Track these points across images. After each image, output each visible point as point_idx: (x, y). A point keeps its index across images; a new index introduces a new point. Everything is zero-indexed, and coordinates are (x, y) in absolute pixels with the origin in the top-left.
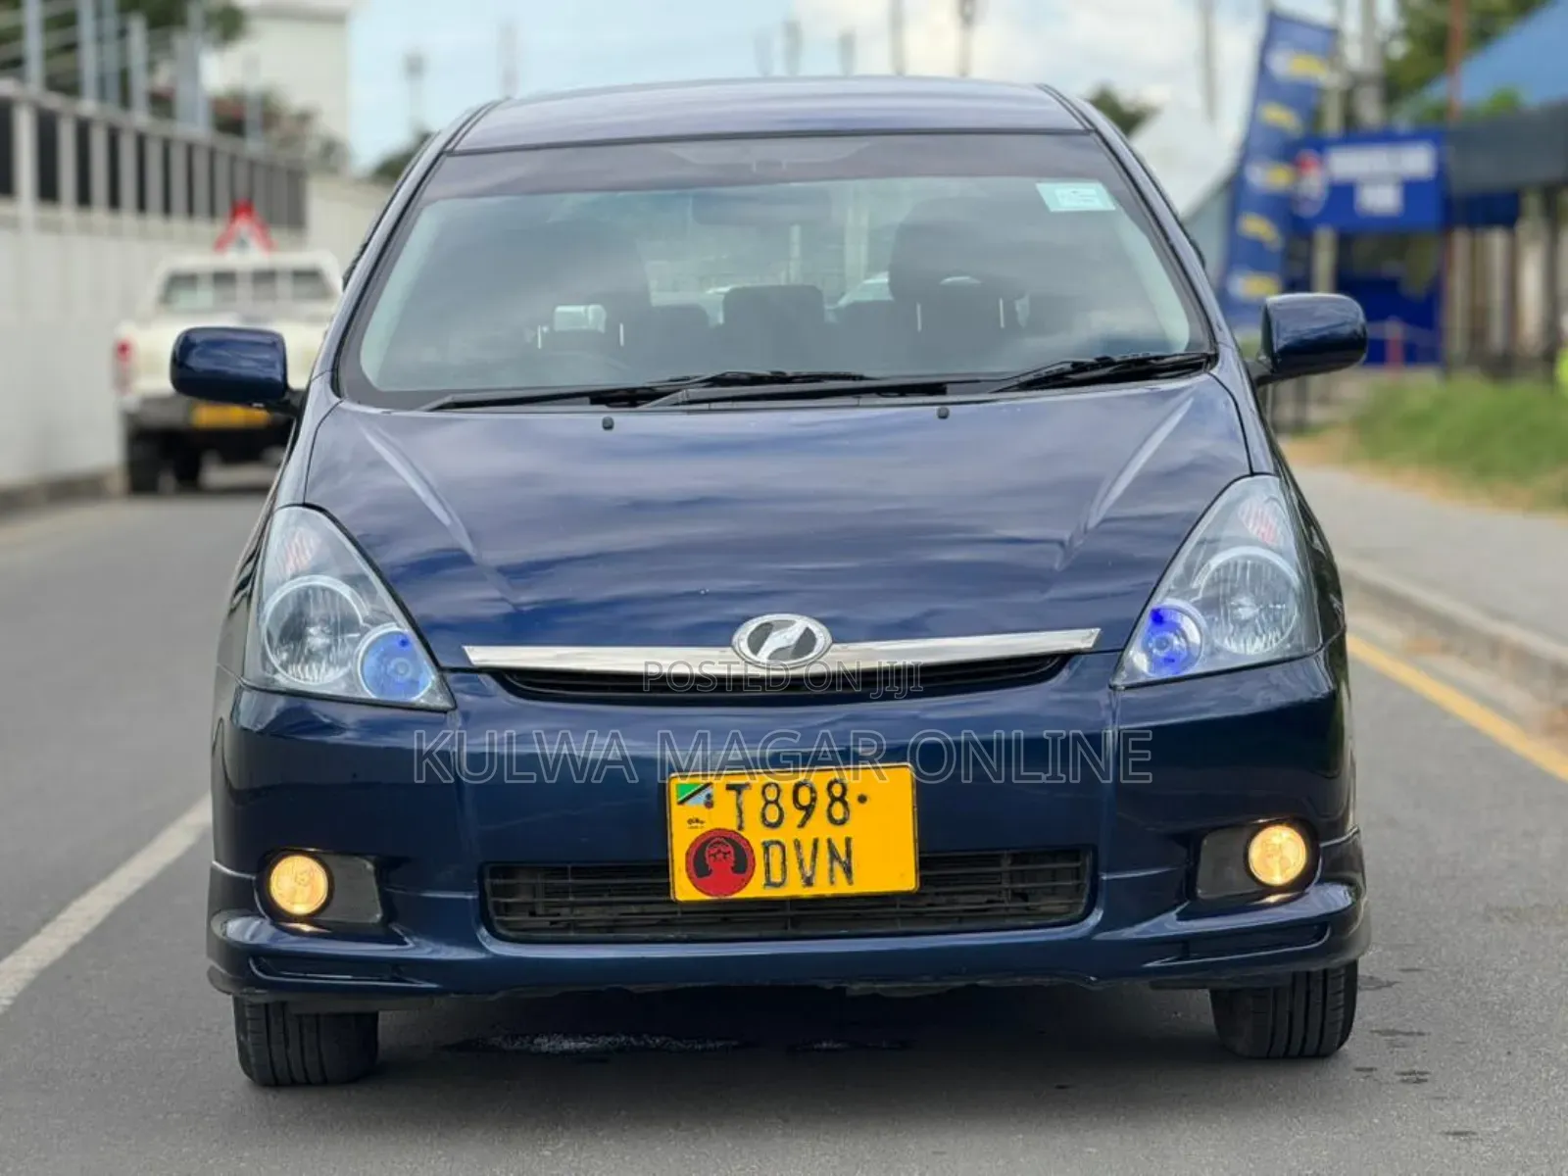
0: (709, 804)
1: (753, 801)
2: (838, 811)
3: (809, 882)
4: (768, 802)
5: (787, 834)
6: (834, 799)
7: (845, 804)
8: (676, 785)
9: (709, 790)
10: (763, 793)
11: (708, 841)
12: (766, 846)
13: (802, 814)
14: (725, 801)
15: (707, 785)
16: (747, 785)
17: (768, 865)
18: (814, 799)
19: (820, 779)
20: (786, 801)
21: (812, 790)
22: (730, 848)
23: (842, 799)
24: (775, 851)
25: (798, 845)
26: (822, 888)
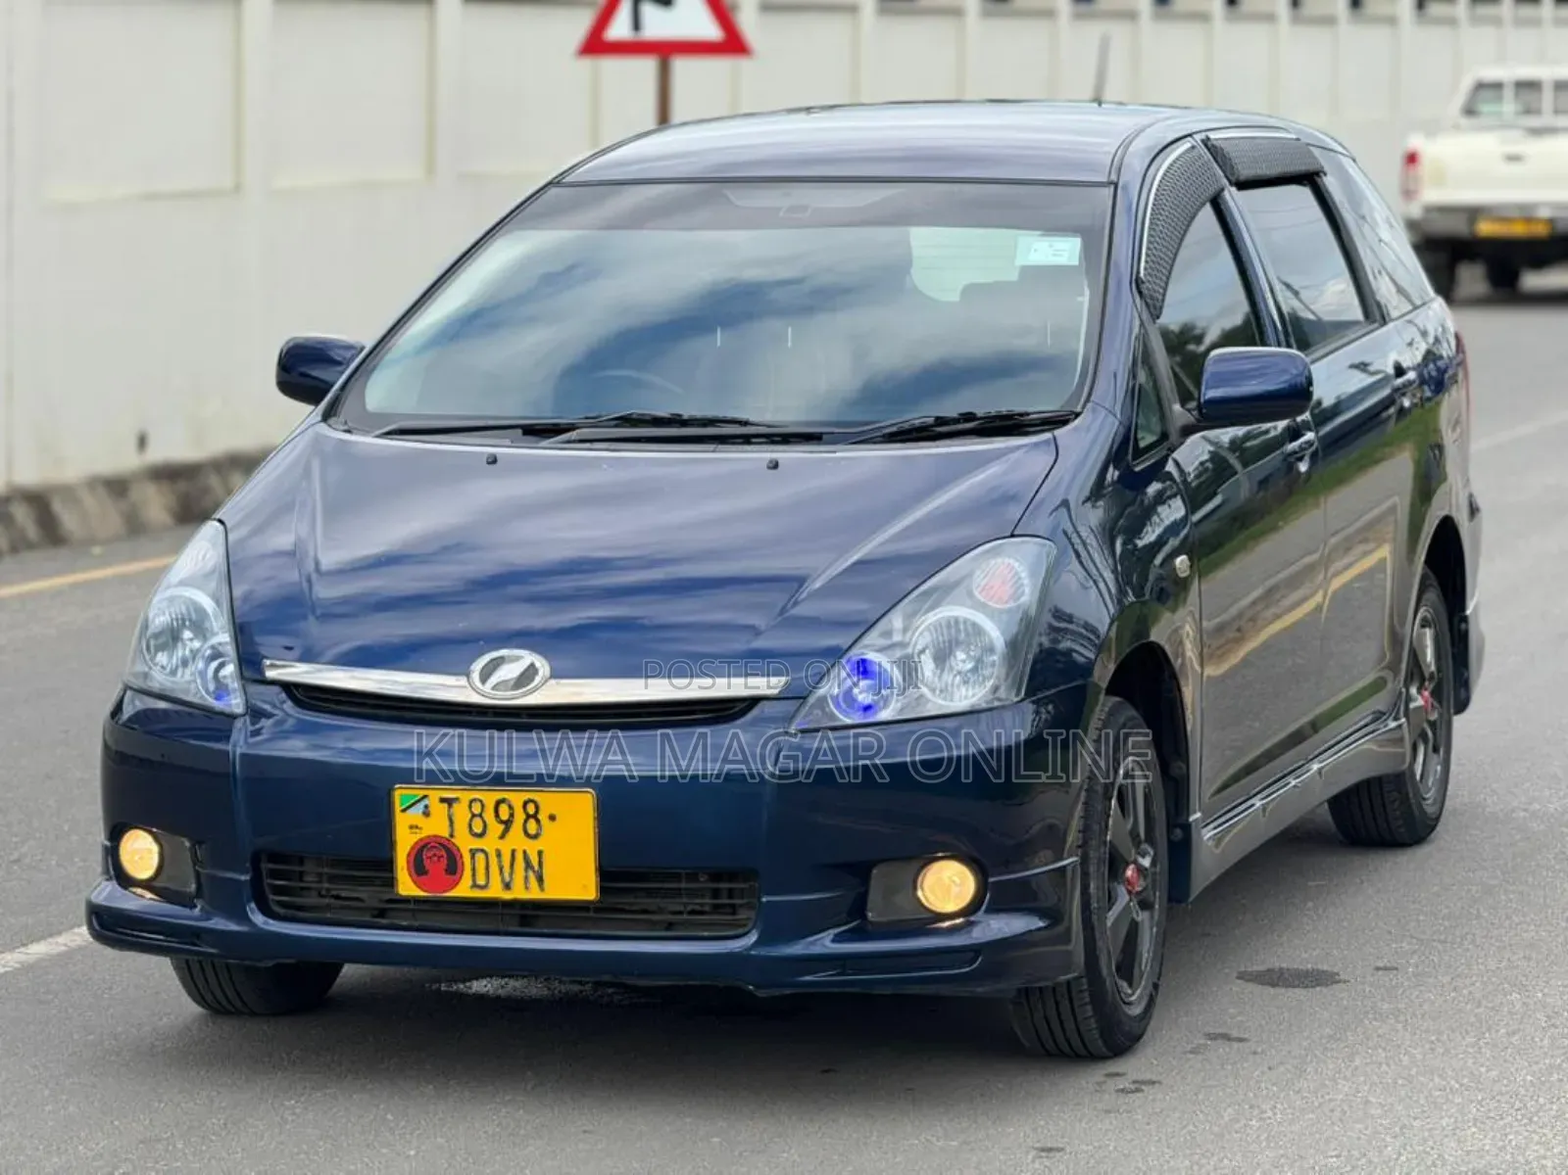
0: (426, 813)
1: (461, 813)
2: (532, 827)
3: (507, 886)
4: (474, 816)
5: (490, 843)
6: (529, 816)
7: (538, 821)
8: (401, 795)
9: (426, 802)
10: (470, 807)
11: (423, 847)
12: (473, 853)
13: (502, 827)
14: (439, 811)
15: (425, 797)
16: (456, 800)
17: (474, 869)
18: (512, 815)
19: (517, 798)
20: (489, 816)
21: (511, 807)
22: (444, 853)
23: (535, 816)
24: (480, 857)
25: (499, 854)
26: (519, 893)
